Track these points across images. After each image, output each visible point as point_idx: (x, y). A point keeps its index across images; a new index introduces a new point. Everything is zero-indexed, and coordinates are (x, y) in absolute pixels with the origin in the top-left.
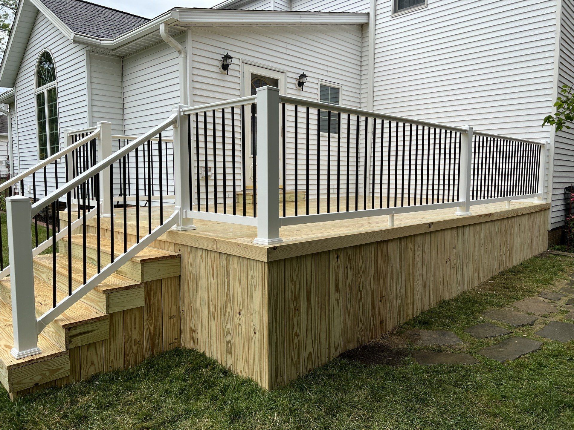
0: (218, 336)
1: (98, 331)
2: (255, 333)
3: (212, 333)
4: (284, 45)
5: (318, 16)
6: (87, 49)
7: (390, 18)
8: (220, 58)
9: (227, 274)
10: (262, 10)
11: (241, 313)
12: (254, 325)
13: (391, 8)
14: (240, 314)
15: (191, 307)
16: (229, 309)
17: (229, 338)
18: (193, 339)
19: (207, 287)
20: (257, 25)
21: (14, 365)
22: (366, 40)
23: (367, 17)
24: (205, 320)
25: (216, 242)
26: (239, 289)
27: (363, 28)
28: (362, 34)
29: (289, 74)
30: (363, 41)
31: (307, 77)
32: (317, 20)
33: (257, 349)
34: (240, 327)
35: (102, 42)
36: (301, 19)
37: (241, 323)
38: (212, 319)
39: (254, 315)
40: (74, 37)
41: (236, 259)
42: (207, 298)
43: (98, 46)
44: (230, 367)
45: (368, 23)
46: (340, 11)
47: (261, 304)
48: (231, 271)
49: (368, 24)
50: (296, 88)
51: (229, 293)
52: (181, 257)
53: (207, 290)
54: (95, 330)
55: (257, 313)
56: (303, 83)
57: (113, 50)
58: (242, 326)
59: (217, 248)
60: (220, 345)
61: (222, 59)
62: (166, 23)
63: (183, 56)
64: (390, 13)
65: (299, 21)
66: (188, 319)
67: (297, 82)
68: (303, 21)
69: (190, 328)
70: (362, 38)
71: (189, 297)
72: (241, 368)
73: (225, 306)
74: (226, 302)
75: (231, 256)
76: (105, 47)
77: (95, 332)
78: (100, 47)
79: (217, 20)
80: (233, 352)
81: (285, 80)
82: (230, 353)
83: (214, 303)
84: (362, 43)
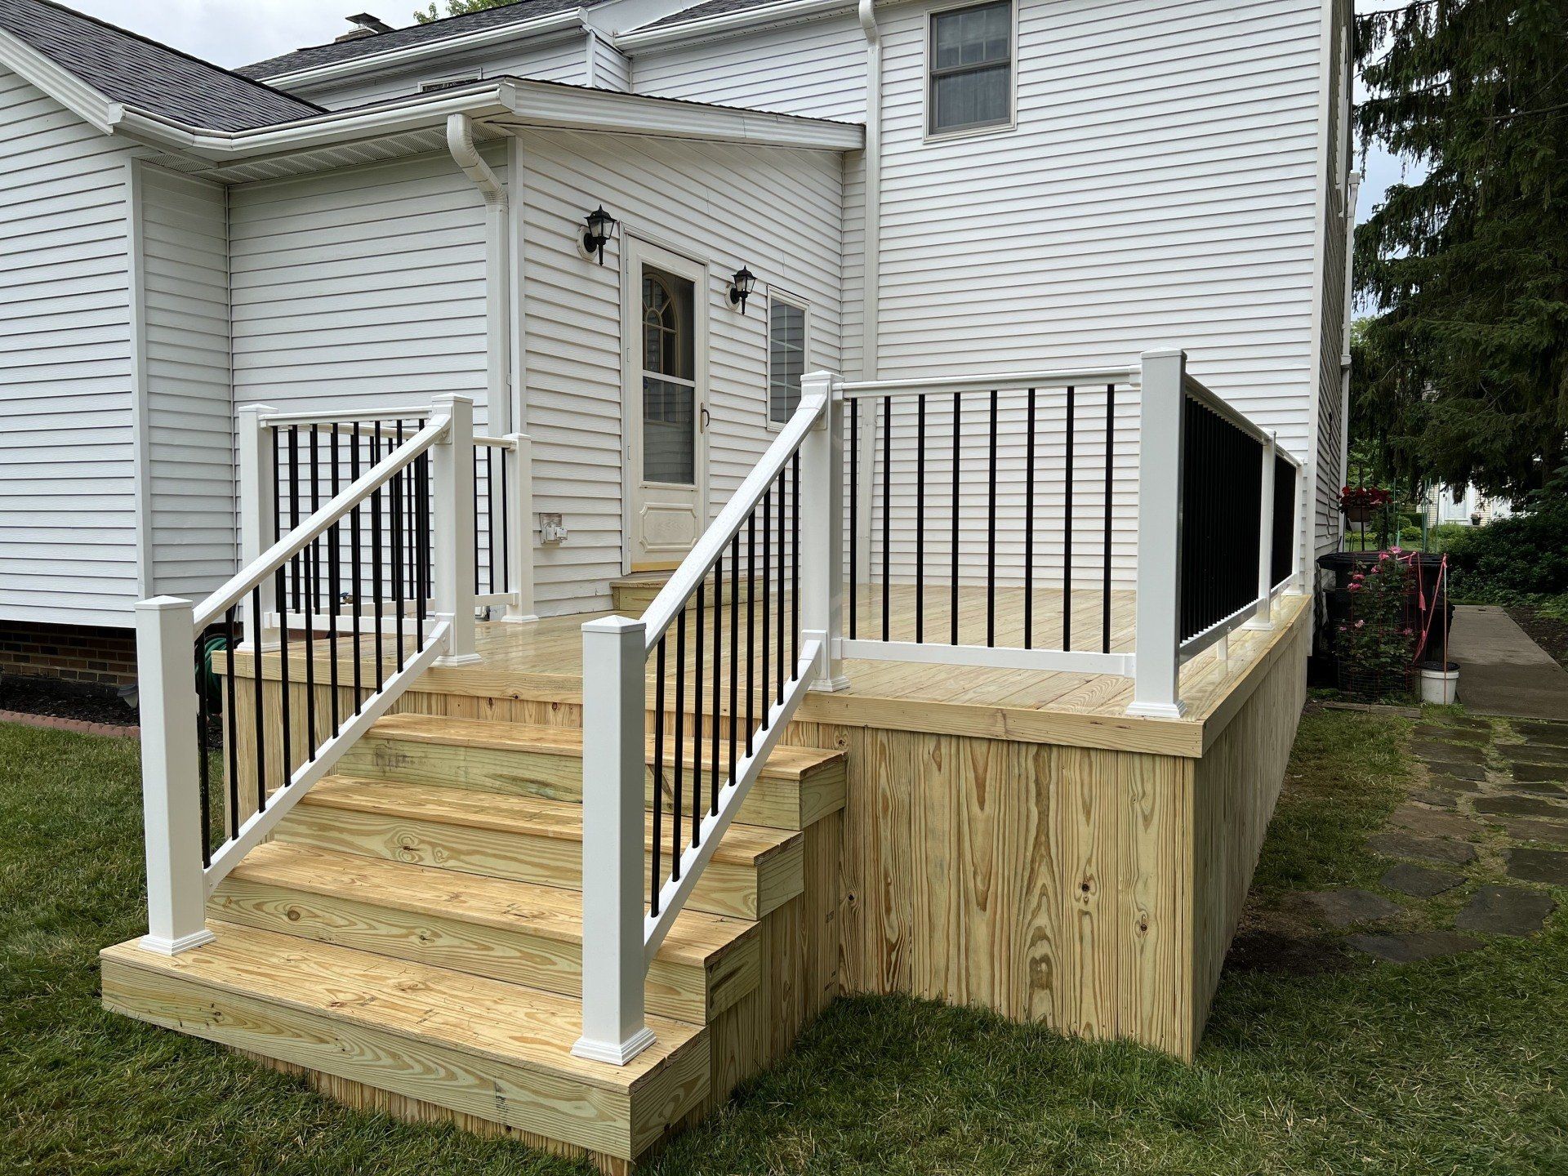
0: (996, 948)
1: (747, 967)
2: (1144, 928)
3: (972, 943)
4: (702, 192)
5: (775, 124)
6: (138, 153)
7: (918, 145)
8: (581, 217)
9: (1039, 794)
10: (673, 100)
11: (1092, 885)
12: (1140, 910)
13: (922, 121)
14: (1085, 888)
15: (888, 885)
16: (1043, 878)
17: (1042, 949)
18: (893, 969)
19: (954, 831)
20: (652, 134)
21: (638, 1080)
22: (858, 190)
23: (860, 134)
24: (944, 913)
25: (1004, 716)
26: (1083, 828)
27: (847, 161)
28: (843, 175)
29: (714, 270)
30: (845, 194)
31: (755, 278)
32: (774, 133)
33: (1148, 966)
34: (1086, 920)
35: (198, 139)
36: (745, 130)
37: (1091, 907)
38: (974, 907)
39: (1140, 886)
40: (124, 118)
41: (1077, 756)
42: (954, 855)
43: (179, 149)
44: (1045, 1019)
45: (863, 149)
46: (817, 114)
47: (1170, 859)
48: (1052, 788)
49: (860, 151)
50: (725, 306)
51: (1043, 838)
52: (846, 762)
53: (954, 839)
54: (742, 966)
55: (1152, 882)
56: (745, 294)
57: (219, 164)
58: (1095, 916)
59: (1007, 732)
60: (1004, 972)
61: (586, 223)
62: (469, 116)
63: (499, 207)
64: (921, 133)
65: (741, 134)
66: (871, 917)
67: (728, 291)
68: (749, 135)
69: (881, 939)
70: (843, 186)
71: (877, 861)
72: (1089, 1014)
73: (1026, 874)
74: (1033, 861)
75: (1055, 750)
76: (203, 155)
77: (743, 970)
78: (185, 154)
79: (605, 119)
80: (1056, 983)
81: (707, 282)
82: (1048, 986)
83: (982, 869)
84: (843, 197)
